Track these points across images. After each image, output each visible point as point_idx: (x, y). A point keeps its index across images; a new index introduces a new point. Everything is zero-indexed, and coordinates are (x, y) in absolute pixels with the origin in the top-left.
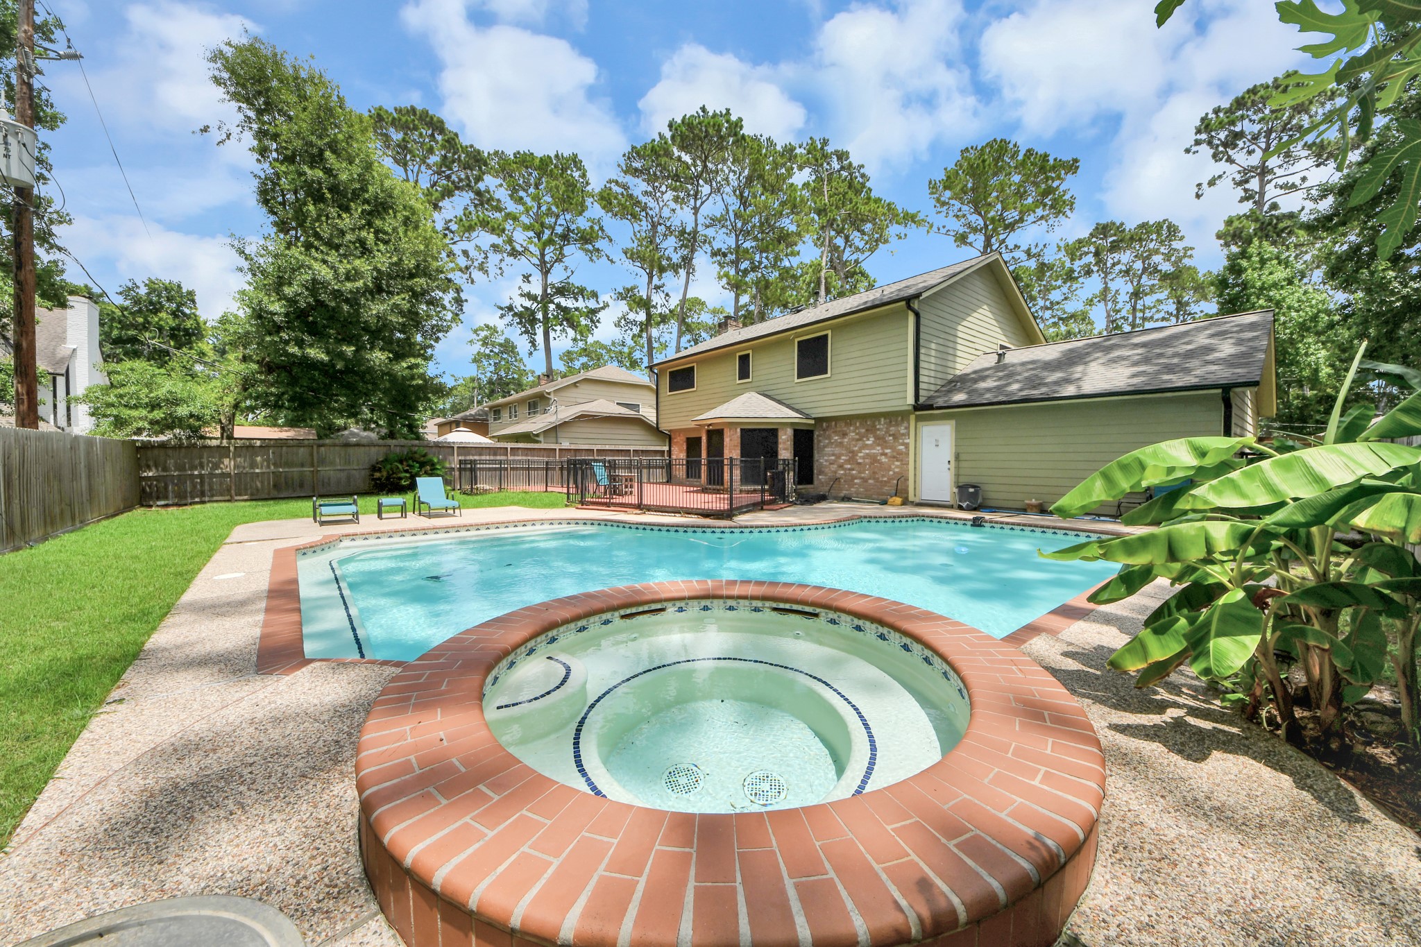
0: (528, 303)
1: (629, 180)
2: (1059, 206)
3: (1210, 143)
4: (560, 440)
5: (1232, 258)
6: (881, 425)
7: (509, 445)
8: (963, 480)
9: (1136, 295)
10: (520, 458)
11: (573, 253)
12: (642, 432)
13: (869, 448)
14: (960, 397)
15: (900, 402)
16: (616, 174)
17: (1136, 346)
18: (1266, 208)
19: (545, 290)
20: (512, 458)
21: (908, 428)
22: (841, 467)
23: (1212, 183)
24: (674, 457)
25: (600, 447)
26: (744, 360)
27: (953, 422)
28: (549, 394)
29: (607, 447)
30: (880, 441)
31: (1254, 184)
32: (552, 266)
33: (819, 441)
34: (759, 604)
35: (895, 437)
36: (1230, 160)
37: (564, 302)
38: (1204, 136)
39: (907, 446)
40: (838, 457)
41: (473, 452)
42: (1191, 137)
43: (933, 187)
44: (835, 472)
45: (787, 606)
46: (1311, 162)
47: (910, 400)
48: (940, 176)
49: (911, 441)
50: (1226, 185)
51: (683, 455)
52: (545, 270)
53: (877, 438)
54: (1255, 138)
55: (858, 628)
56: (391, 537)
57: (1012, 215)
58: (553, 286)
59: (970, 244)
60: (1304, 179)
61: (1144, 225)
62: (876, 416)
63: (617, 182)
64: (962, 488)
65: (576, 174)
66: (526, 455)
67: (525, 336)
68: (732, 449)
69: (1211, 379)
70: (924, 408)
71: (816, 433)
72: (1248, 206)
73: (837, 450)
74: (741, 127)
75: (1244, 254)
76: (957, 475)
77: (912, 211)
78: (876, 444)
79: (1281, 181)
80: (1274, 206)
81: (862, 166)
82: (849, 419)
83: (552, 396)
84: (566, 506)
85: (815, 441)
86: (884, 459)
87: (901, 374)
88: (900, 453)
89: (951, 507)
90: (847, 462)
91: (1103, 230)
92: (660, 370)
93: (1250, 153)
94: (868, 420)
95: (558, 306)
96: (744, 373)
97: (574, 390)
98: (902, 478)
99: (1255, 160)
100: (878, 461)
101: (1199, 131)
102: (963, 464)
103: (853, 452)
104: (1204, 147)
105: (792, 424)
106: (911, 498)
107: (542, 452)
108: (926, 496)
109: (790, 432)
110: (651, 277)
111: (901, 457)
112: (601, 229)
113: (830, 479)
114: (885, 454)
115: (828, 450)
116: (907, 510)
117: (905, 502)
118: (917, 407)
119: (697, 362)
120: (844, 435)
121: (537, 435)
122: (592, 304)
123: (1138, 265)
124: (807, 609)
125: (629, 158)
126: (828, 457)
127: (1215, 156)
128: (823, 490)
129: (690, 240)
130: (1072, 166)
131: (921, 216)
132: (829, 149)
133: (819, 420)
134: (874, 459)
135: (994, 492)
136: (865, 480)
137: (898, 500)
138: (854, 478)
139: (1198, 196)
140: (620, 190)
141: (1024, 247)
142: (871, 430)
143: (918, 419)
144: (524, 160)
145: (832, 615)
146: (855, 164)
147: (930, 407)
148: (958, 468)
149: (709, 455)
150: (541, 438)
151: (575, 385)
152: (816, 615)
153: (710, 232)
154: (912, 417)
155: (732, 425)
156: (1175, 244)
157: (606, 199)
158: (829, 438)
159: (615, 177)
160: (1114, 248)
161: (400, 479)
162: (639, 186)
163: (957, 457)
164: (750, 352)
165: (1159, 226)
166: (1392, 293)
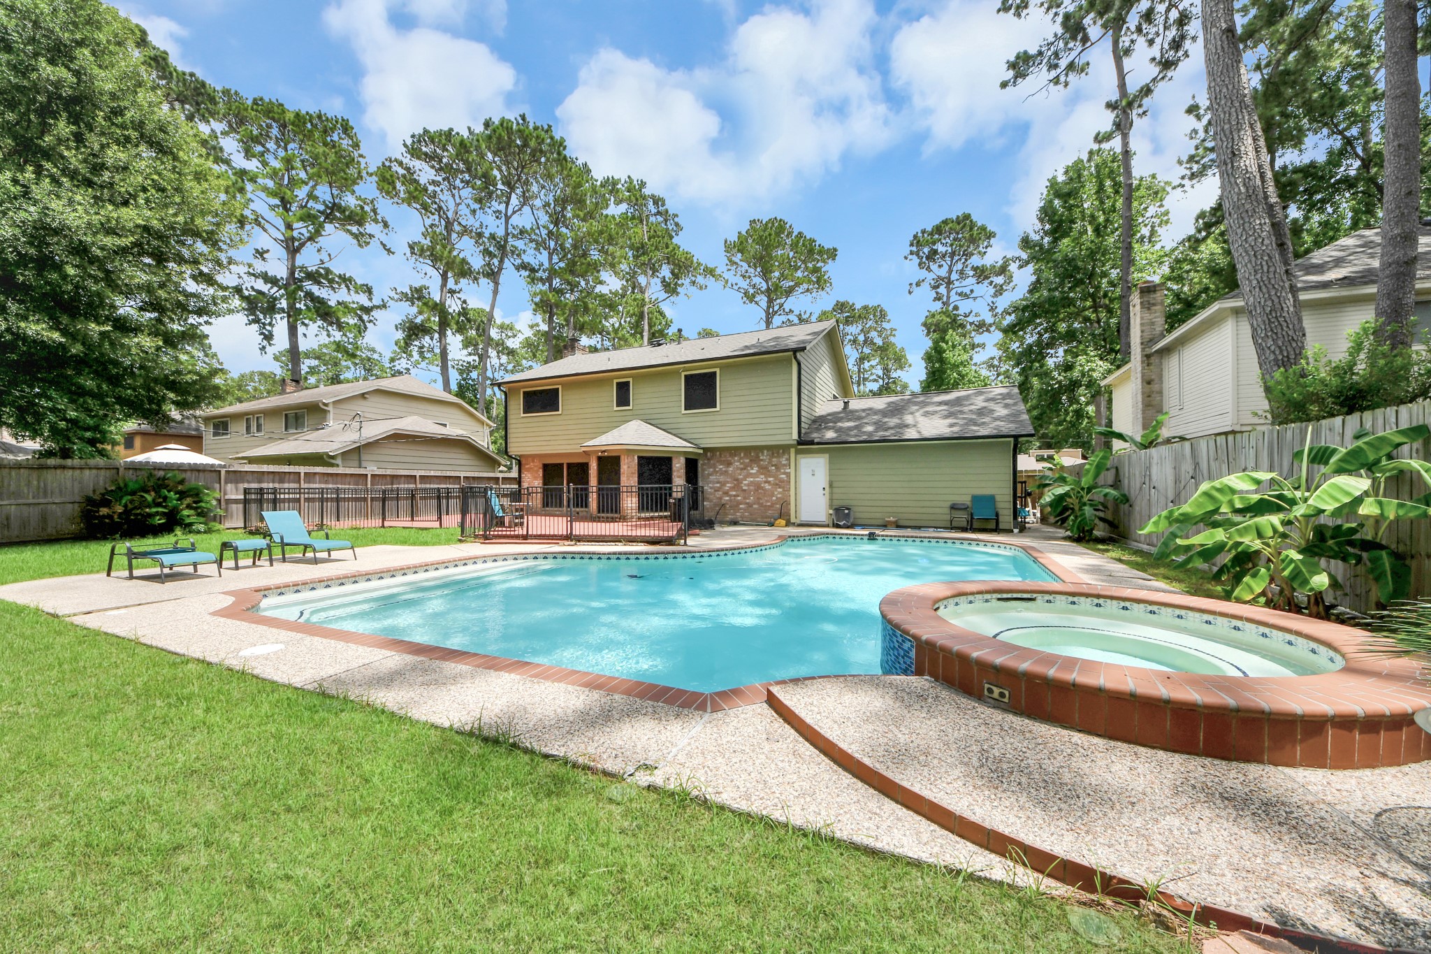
0: (261, 285)
1: (417, 164)
2: (821, 282)
3: (918, 255)
4: (364, 464)
5: (936, 342)
6: (764, 456)
7: (302, 470)
8: (837, 503)
9: (862, 359)
10: (317, 486)
11: (334, 236)
12: (465, 456)
13: (753, 475)
14: (830, 435)
15: (787, 437)
16: (399, 152)
17: (940, 403)
18: (951, 308)
19: (292, 273)
20: (306, 486)
21: (789, 459)
22: (726, 493)
23: (918, 284)
24: (525, 485)
25: (423, 473)
26: (623, 389)
27: (827, 456)
28: (326, 405)
29: (432, 473)
30: (764, 470)
31: (942, 290)
32: (302, 245)
33: (703, 470)
34: (988, 596)
35: (777, 468)
36: (929, 269)
37: (315, 290)
38: (914, 249)
39: (788, 475)
40: (723, 484)
41: (249, 477)
42: (908, 249)
43: (729, 247)
44: (720, 498)
45: (1009, 596)
46: (974, 280)
47: (795, 436)
48: (733, 238)
49: (792, 471)
50: (926, 287)
51: (538, 483)
52: (292, 247)
53: (761, 467)
54: (944, 256)
55: (1073, 603)
56: (313, 589)
57: (787, 284)
58: (302, 268)
59: (757, 303)
60: (972, 291)
61: (865, 308)
62: (759, 449)
63: (401, 164)
64: (838, 510)
65: (345, 143)
66: (326, 482)
67: (255, 327)
68: (629, 475)
69: (1005, 431)
70: (805, 443)
71: (700, 463)
72: (938, 305)
73: (722, 478)
74: (565, 148)
75: (943, 340)
76: (831, 500)
77: (711, 265)
78: (759, 473)
79: (959, 290)
80: (956, 308)
81: (676, 216)
82: (734, 451)
83: (330, 408)
84: (460, 541)
85: (700, 470)
86: (767, 487)
87: (787, 413)
88: (782, 481)
89: (828, 526)
90: (732, 489)
91: (841, 306)
92: (510, 389)
93: (940, 266)
94: (752, 453)
95: (309, 295)
96: (623, 399)
97: (362, 402)
98: (785, 503)
99: (943, 272)
100: (762, 488)
101: (912, 245)
102: (835, 490)
103: (737, 480)
104: (914, 257)
105: (685, 453)
106: (793, 520)
107: (348, 479)
108: (804, 517)
109: (683, 460)
110: (444, 277)
111: (784, 484)
112: (374, 211)
113: (716, 505)
114: (769, 482)
115: (712, 478)
116: (792, 530)
117: (788, 524)
118: (800, 443)
119: (563, 384)
120: (729, 464)
121: (333, 457)
122: (363, 299)
123: (861, 338)
124: (1025, 596)
125: (419, 141)
126: (713, 483)
127: (920, 264)
128: (708, 515)
129: (500, 248)
130: (832, 254)
131: (718, 272)
132: (646, 191)
133: (706, 450)
134: (758, 487)
135: (860, 513)
136: (750, 505)
137: (783, 522)
138: (739, 503)
139: (910, 293)
140: (401, 171)
141: (797, 312)
142: (755, 460)
143: (798, 452)
144: (271, 111)
145: (1047, 597)
146: (671, 212)
147: (812, 443)
148: (831, 493)
149: (600, 482)
150: (339, 461)
151: (363, 396)
152: (1033, 599)
153: (520, 244)
154: (793, 451)
155: (630, 452)
156: (885, 325)
157: (386, 180)
158: (714, 466)
159: (400, 157)
160: (847, 322)
161: (151, 516)
162: (425, 173)
163: (831, 486)
164: (630, 380)
165: (875, 309)
166: (1053, 378)
